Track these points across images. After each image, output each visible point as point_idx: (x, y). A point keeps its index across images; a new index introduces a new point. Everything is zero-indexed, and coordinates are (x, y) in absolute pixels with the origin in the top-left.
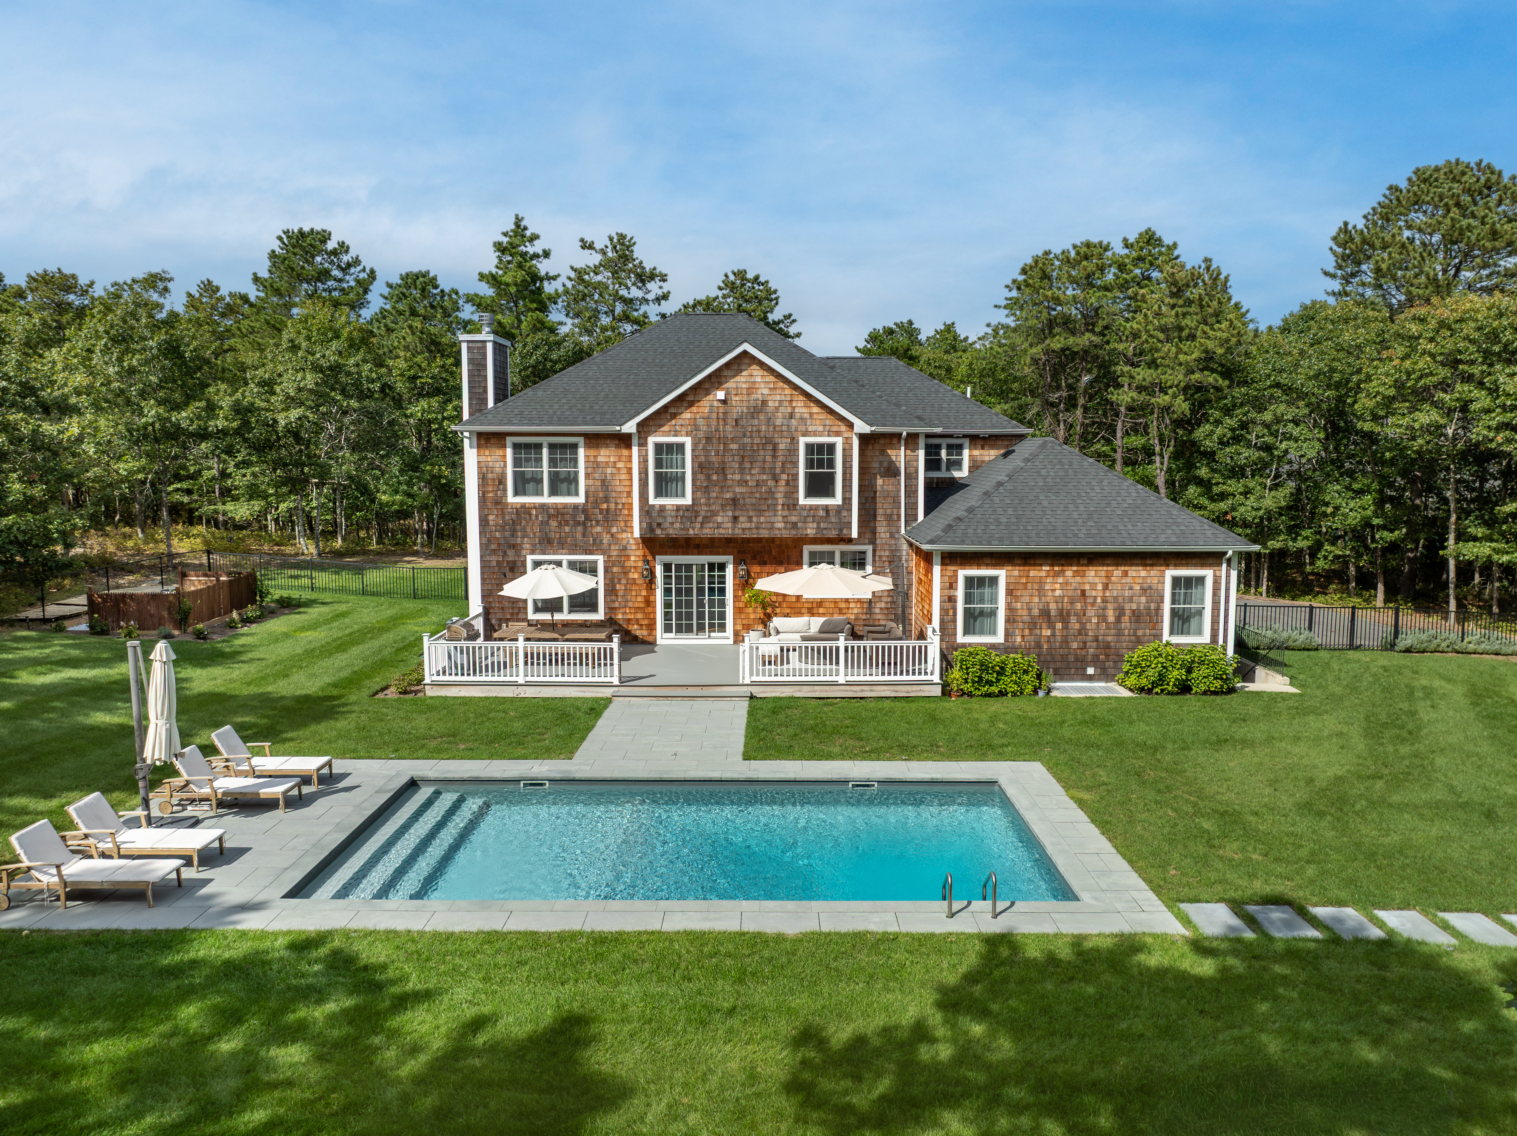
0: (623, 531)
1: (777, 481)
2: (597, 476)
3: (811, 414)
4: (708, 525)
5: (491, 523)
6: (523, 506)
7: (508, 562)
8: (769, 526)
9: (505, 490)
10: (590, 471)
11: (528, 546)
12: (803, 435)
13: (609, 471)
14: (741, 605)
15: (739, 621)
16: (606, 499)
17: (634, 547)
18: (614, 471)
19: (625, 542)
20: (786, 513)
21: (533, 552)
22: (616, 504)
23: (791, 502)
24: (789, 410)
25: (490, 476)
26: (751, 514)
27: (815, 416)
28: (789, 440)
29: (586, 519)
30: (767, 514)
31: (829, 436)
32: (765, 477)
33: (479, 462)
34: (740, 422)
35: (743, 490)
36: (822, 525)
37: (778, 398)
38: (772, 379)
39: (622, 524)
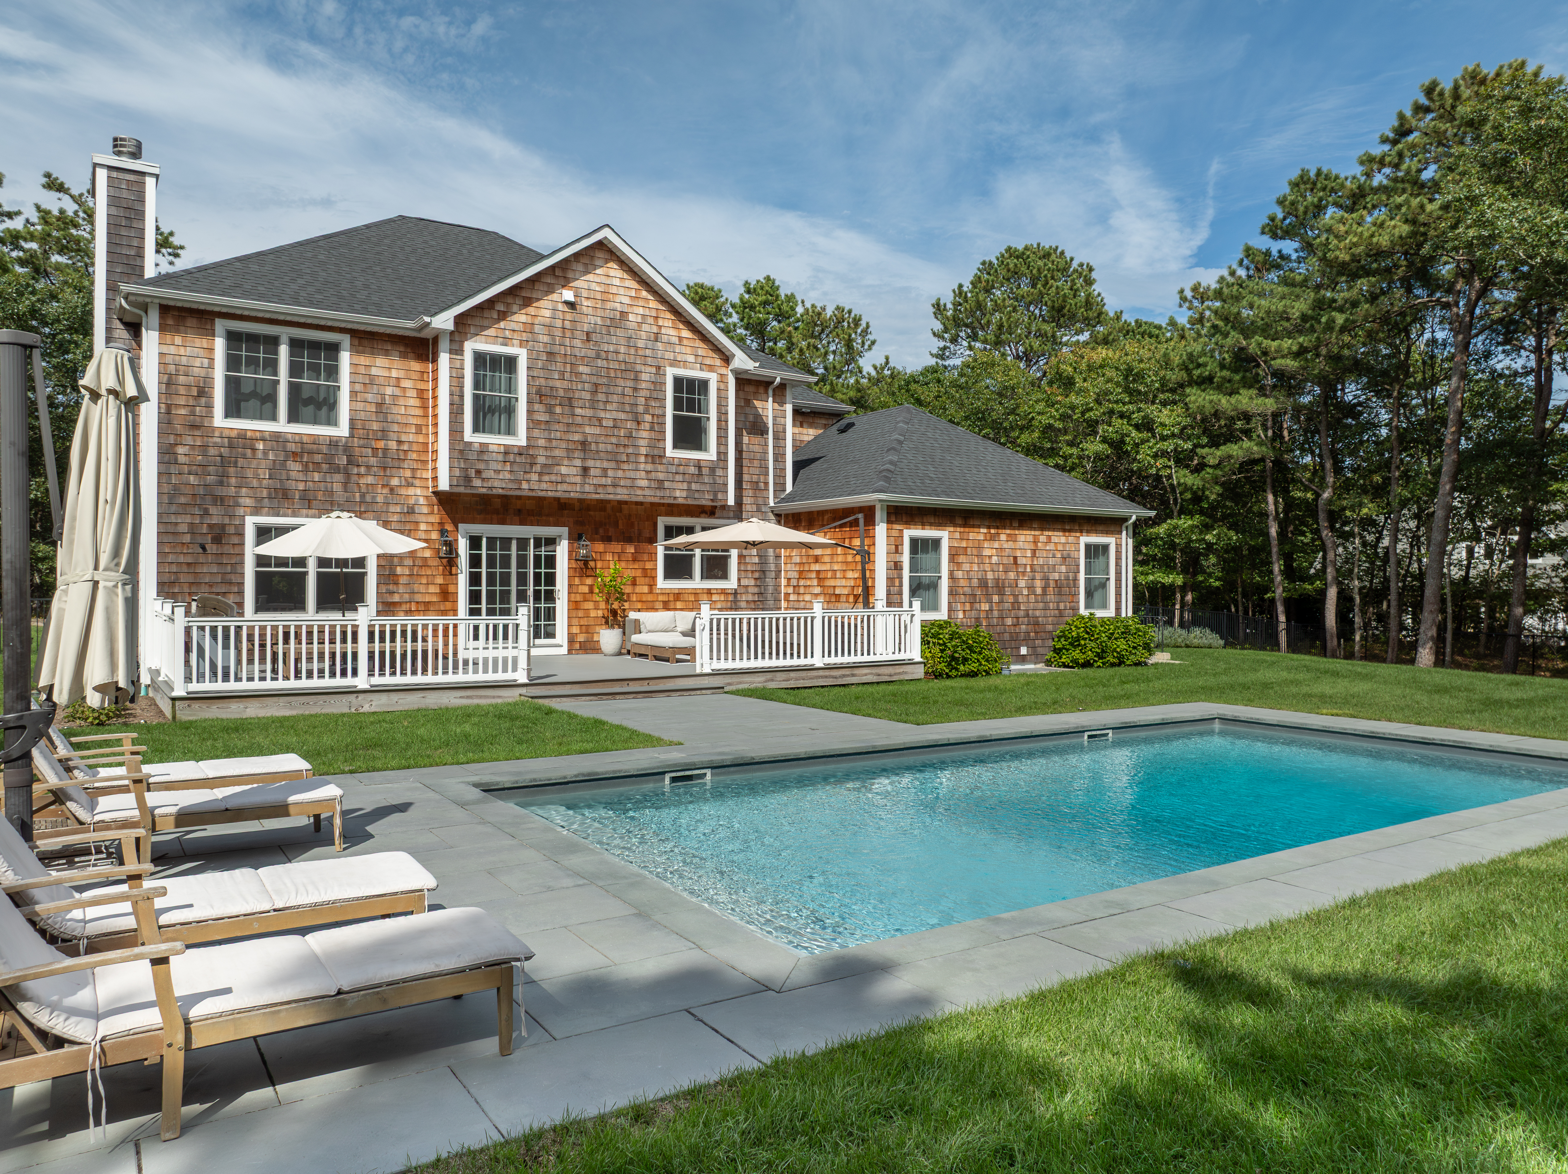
0: (410, 485)
1: (639, 423)
2: (369, 397)
3: (680, 338)
4: (546, 478)
5: (182, 459)
6: (242, 434)
7: (211, 526)
8: (628, 483)
9: (210, 406)
10: (358, 387)
11: (248, 502)
12: (671, 365)
13: (389, 391)
14: (579, 598)
15: (575, 621)
16: (384, 434)
17: (425, 510)
18: (397, 392)
19: (412, 501)
20: (649, 467)
21: (256, 511)
22: (400, 442)
23: (656, 452)
24: (655, 329)
25: (182, 379)
26: (605, 464)
27: (685, 342)
28: (654, 370)
29: (350, 462)
30: (625, 466)
31: (701, 369)
32: (622, 416)
33: (161, 354)
34: (594, 337)
35: (597, 431)
36: (694, 486)
37: (641, 311)
38: (633, 284)
39: (408, 474)
